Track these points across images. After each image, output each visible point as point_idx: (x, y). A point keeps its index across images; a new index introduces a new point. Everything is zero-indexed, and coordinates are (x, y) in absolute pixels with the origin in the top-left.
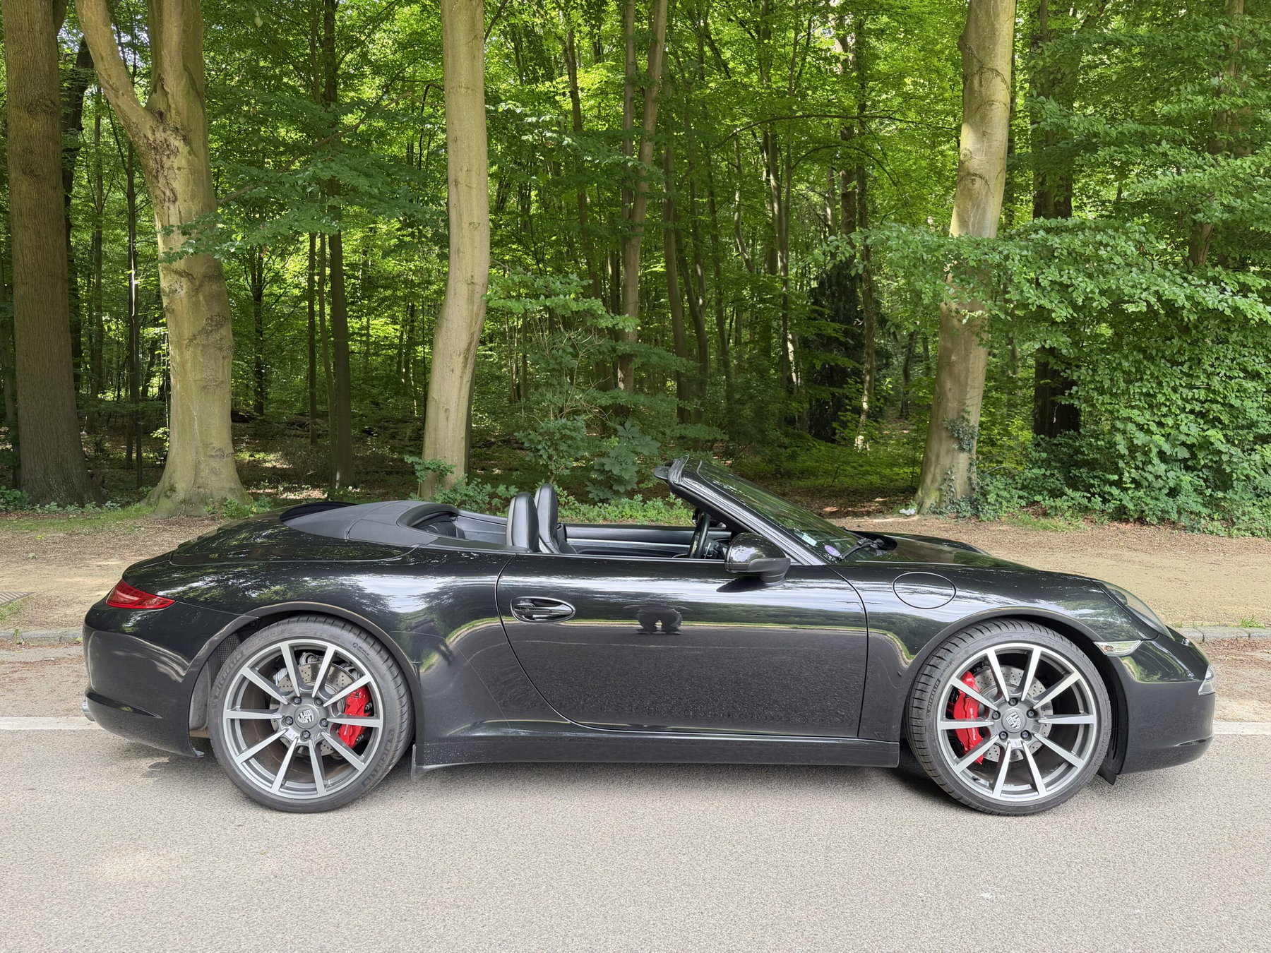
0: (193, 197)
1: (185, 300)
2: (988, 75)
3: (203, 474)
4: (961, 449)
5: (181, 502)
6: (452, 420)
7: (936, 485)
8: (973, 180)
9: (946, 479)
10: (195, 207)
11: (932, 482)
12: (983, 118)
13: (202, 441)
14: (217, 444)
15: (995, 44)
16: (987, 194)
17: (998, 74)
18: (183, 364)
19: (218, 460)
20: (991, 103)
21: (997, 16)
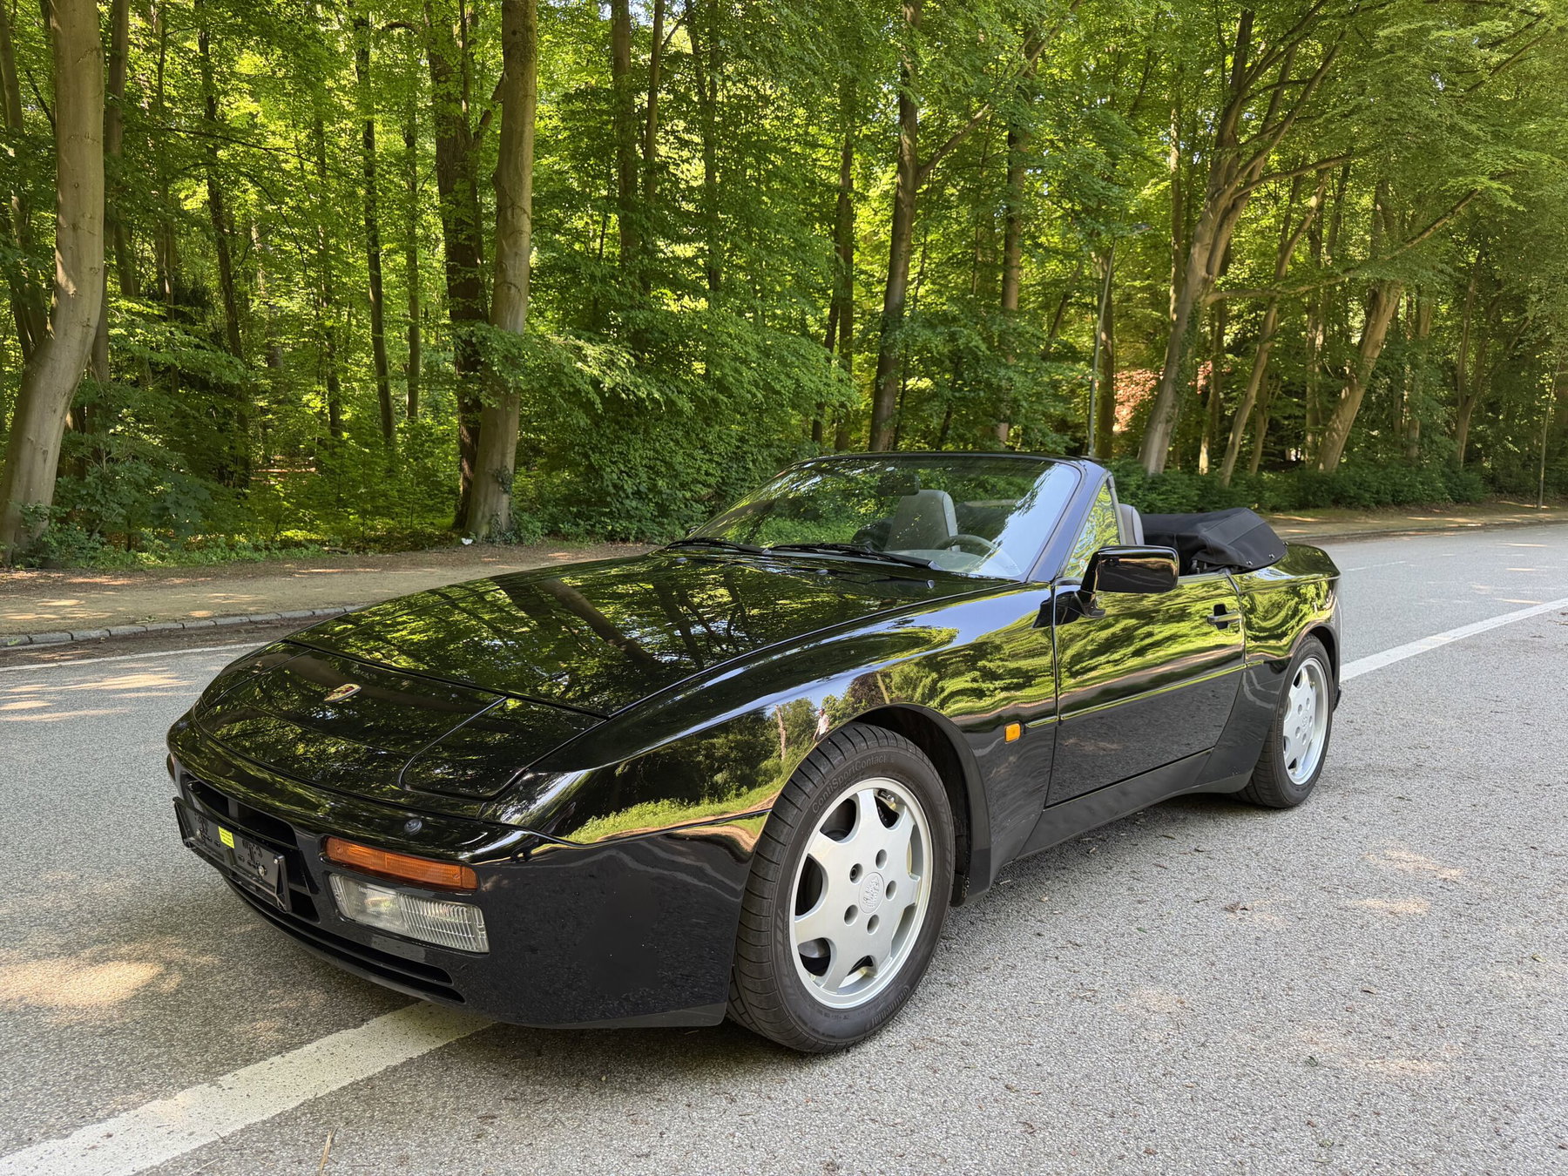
2: (518, 211)
4: (504, 492)
6: (49, 463)
7: (486, 520)
8: (509, 288)
9: (494, 515)
11: (483, 517)
12: (516, 242)
16: (519, 299)
20: (520, 232)
21: (523, 169)
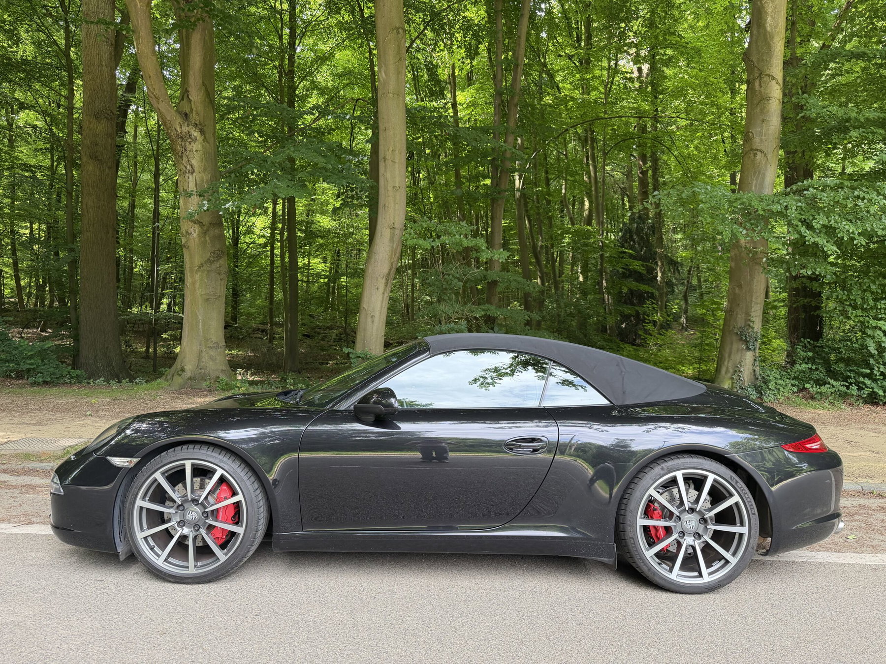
0: (205, 170)
1: (197, 240)
2: (765, 79)
3: (204, 360)
4: (748, 349)
5: (188, 379)
6: (376, 324)
7: (729, 375)
8: (755, 155)
9: (737, 371)
10: (206, 177)
11: (726, 373)
12: (762, 110)
13: (204, 337)
14: (214, 339)
15: (771, 58)
16: (766, 163)
17: (773, 78)
18: (194, 284)
19: (214, 350)
20: (768, 99)
21: (772, 38)
